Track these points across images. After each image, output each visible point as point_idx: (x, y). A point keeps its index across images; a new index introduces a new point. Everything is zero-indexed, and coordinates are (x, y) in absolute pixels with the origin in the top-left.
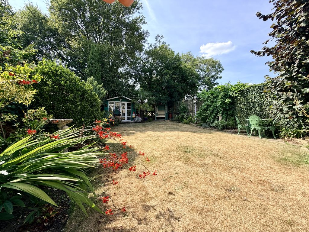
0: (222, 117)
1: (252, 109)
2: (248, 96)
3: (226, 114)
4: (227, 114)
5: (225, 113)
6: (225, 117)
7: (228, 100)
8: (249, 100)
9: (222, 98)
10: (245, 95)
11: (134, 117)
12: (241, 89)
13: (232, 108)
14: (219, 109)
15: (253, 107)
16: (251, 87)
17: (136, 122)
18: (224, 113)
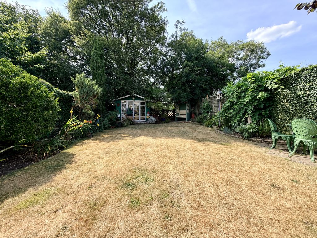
0: (252, 120)
1: (304, 107)
2: (297, 86)
3: (258, 115)
4: (260, 114)
5: (258, 113)
6: (257, 119)
7: (261, 95)
8: (299, 93)
9: (252, 92)
10: (292, 85)
11: (148, 117)
12: (285, 76)
13: (269, 106)
14: (249, 108)
15: (306, 104)
16: (302, 71)
17: (149, 123)
18: (256, 114)
